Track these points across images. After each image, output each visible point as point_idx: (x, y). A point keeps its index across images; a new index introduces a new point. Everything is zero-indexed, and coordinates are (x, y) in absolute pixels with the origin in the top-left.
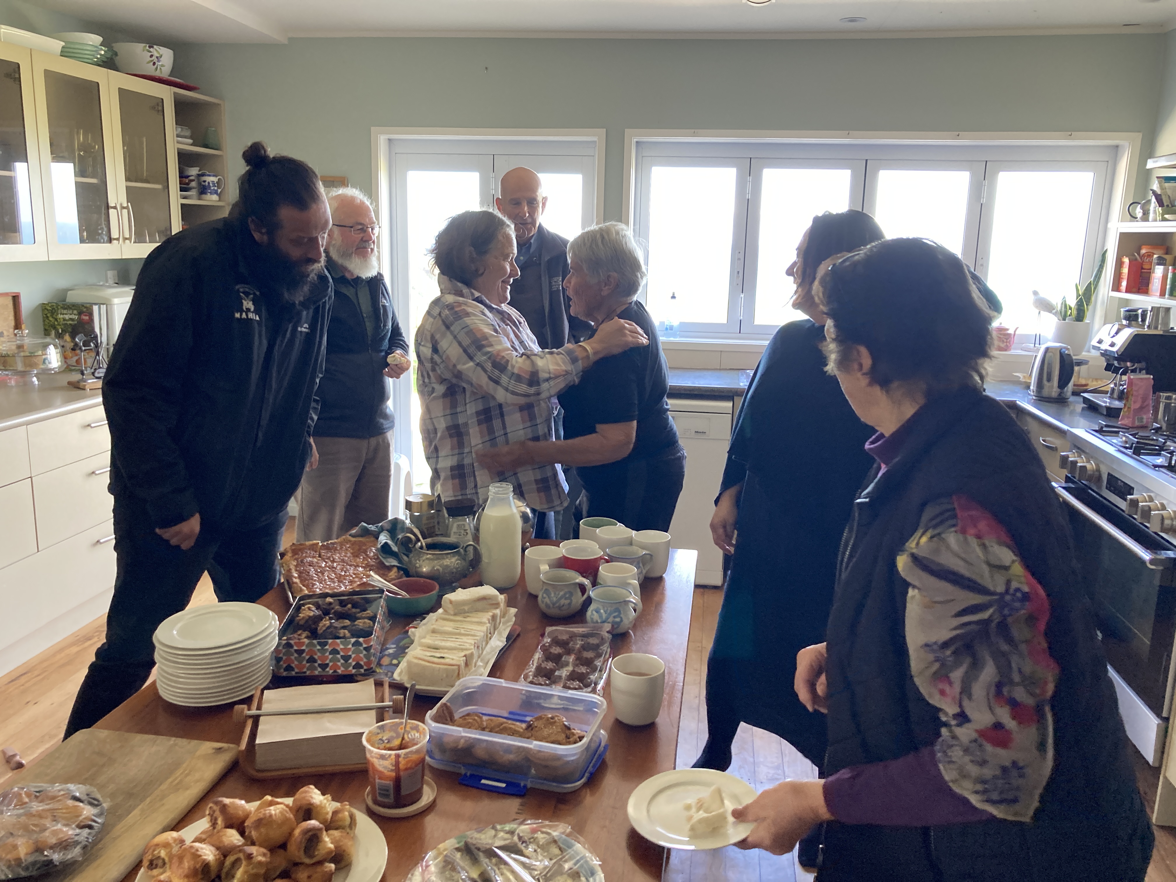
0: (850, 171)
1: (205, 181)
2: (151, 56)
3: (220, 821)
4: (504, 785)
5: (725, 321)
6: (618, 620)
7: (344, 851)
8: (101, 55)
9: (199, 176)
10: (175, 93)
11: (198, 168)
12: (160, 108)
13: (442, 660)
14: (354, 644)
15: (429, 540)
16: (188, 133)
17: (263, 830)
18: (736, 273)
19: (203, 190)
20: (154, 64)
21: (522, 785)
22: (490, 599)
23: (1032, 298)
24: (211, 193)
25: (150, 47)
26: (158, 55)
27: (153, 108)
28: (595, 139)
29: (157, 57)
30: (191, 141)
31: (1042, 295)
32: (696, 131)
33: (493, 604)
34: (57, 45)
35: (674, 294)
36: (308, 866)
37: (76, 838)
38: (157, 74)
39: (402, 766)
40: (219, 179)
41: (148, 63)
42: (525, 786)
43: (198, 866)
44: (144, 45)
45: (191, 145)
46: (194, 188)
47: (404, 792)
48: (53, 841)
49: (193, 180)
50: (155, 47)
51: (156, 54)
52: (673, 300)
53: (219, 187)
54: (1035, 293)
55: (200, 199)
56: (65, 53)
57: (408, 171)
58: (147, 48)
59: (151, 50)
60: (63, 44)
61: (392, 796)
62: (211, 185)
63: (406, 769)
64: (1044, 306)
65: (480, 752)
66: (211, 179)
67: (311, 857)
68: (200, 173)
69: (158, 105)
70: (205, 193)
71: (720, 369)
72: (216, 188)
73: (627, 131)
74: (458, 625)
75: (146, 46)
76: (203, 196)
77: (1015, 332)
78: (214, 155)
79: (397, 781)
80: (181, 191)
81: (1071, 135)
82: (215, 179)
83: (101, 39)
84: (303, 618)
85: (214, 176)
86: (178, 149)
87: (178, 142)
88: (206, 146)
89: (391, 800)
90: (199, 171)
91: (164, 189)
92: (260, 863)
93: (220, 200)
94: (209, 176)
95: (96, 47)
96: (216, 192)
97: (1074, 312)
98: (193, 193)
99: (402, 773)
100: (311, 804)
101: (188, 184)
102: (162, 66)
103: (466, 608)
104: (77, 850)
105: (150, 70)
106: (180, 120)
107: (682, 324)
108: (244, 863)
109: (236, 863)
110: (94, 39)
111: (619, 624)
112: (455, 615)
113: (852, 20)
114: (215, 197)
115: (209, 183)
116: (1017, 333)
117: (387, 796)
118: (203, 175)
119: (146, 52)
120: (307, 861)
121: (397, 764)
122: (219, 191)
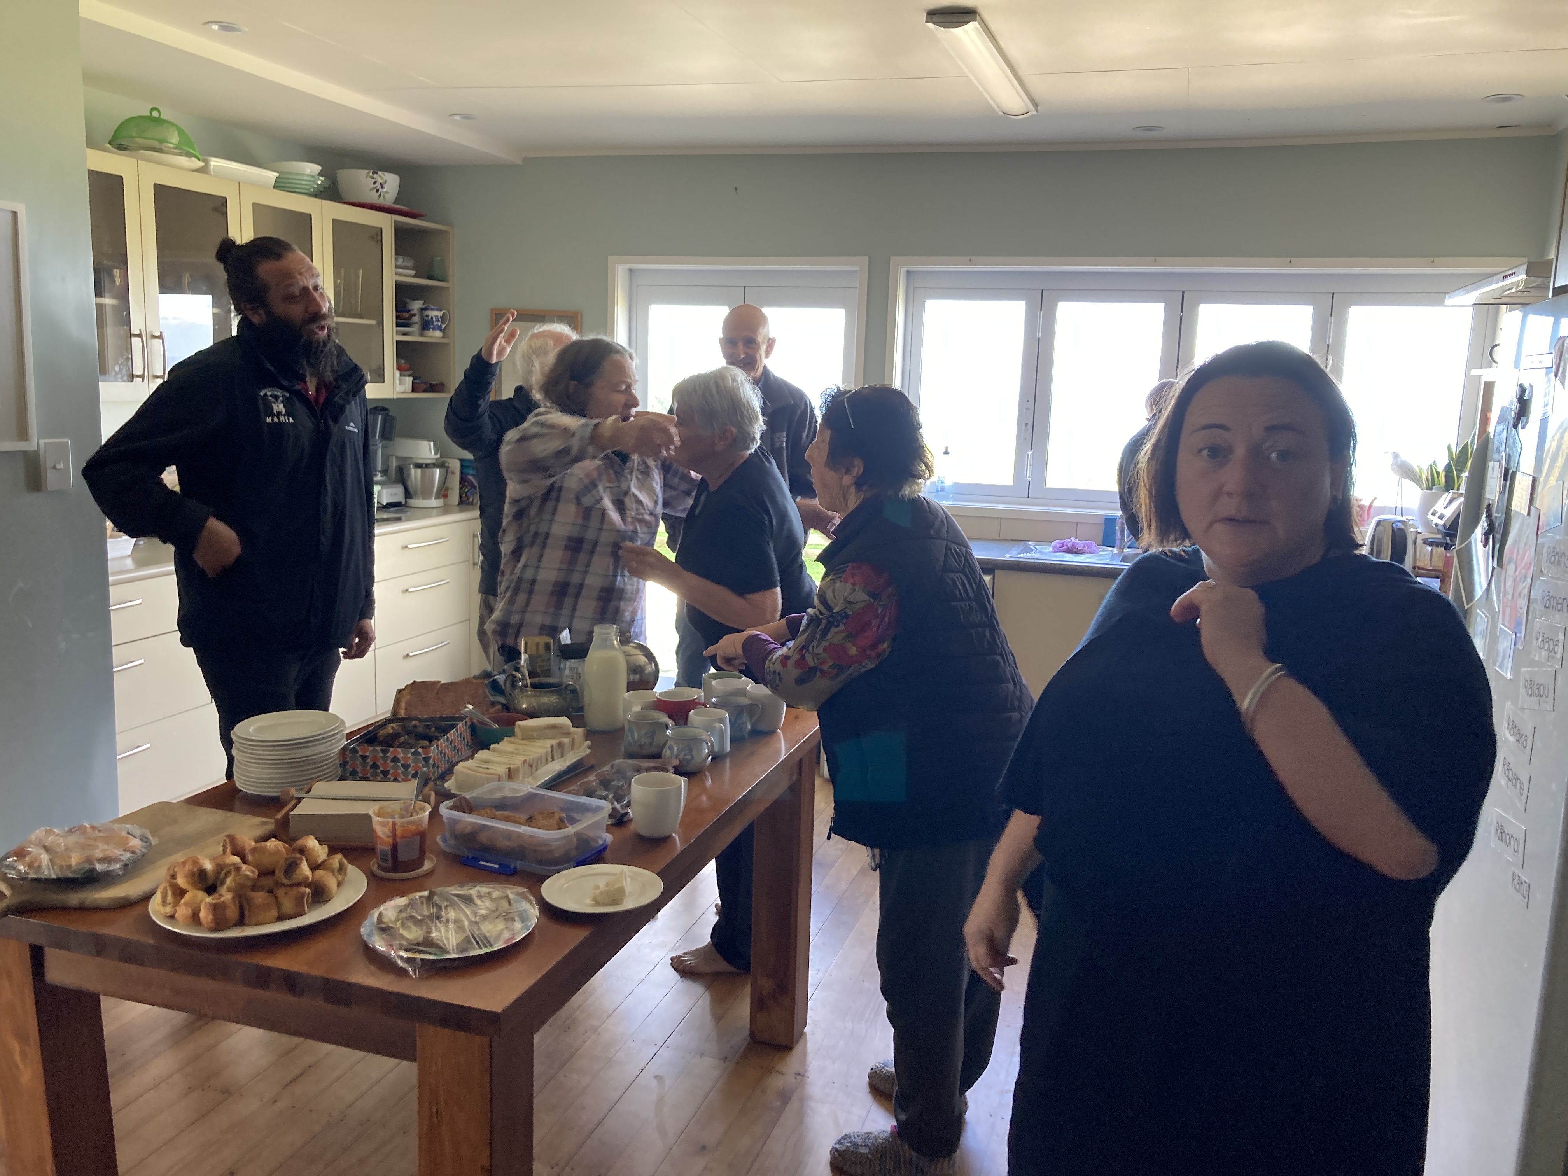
0: (1163, 305)
1: (428, 316)
2: (375, 183)
3: (229, 850)
4: (497, 866)
5: (1011, 484)
6: (688, 757)
7: (325, 885)
8: (318, 184)
9: (422, 310)
10: (395, 221)
11: (422, 302)
12: (379, 238)
13: (486, 771)
14: (413, 754)
15: (536, 680)
16: (410, 263)
17: (256, 855)
18: (1024, 425)
19: (426, 325)
20: (377, 191)
21: (512, 867)
22: (561, 728)
23: (1390, 460)
24: (434, 329)
25: (373, 173)
26: (382, 182)
27: (372, 238)
28: (856, 268)
29: (381, 184)
30: (413, 272)
31: (1405, 457)
32: (972, 258)
33: (563, 734)
34: (272, 175)
35: (947, 448)
36: (288, 886)
37: (119, 857)
38: (380, 201)
39: (398, 833)
40: (443, 313)
41: (371, 189)
42: (515, 868)
43: (195, 870)
44: (368, 171)
45: (414, 276)
46: (416, 323)
47: (401, 857)
48: (101, 856)
49: (415, 315)
50: (379, 173)
51: (380, 181)
52: (946, 456)
53: (443, 322)
54: (1396, 456)
55: (422, 335)
56: (279, 185)
57: (649, 304)
58: (371, 174)
59: (375, 176)
60: (277, 175)
61: (390, 860)
62: (434, 320)
63: (403, 837)
64: (1406, 471)
65: (483, 838)
66: (434, 314)
67: (289, 879)
68: (424, 306)
69: (377, 235)
70: (428, 329)
71: (999, 540)
72: (439, 324)
73: (893, 259)
74: (520, 747)
75: (369, 173)
76: (426, 332)
77: (1372, 503)
78: (443, 288)
79: (395, 847)
80: (397, 327)
81: (1433, 262)
82: (439, 314)
83: (320, 168)
84: (383, 735)
85: (438, 310)
86: (396, 282)
87: (396, 274)
88: (430, 277)
89: (389, 864)
90: (423, 304)
91: (378, 323)
92: (247, 877)
93: (443, 337)
94: (433, 310)
95: (313, 177)
96: (440, 329)
97: (1443, 480)
98: (415, 329)
99: (398, 840)
100: (305, 846)
101: (409, 319)
102: (387, 192)
103: (535, 734)
104: (118, 866)
105: (373, 198)
106: (400, 250)
107: (956, 485)
108: (233, 873)
109: (228, 874)
110: (311, 169)
111: (688, 761)
112: (523, 739)
113: (1149, 129)
114: (438, 334)
115: (432, 318)
116: (1374, 504)
117: (386, 861)
118: (426, 309)
119: (369, 178)
120: (286, 881)
121: (394, 830)
122: (443, 326)
